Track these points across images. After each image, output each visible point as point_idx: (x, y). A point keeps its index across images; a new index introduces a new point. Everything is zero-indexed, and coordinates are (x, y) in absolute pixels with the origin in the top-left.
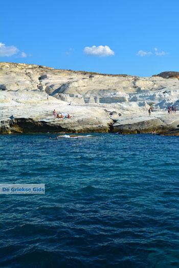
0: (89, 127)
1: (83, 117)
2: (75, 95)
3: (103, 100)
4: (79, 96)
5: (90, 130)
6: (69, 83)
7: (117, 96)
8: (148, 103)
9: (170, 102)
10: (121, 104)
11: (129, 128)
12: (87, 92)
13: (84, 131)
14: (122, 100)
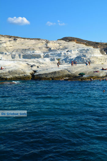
0: (17, 76)
1: (12, 69)
2: (4, 53)
3: (25, 57)
4: (7, 53)
5: (18, 78)
7: (35, 54)
8: (56, 59)
9: (72, 58)
10: (38, 60)
11: (46, 76)
13: (14, 79)
14: (38, 56)
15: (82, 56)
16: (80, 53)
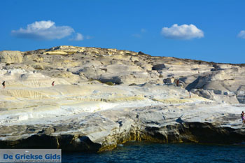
6: (210, 76)
12: (240, 87)
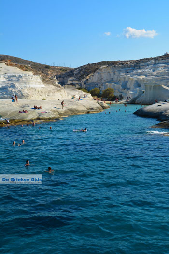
15: (10, 87)
16: (7, 82)
